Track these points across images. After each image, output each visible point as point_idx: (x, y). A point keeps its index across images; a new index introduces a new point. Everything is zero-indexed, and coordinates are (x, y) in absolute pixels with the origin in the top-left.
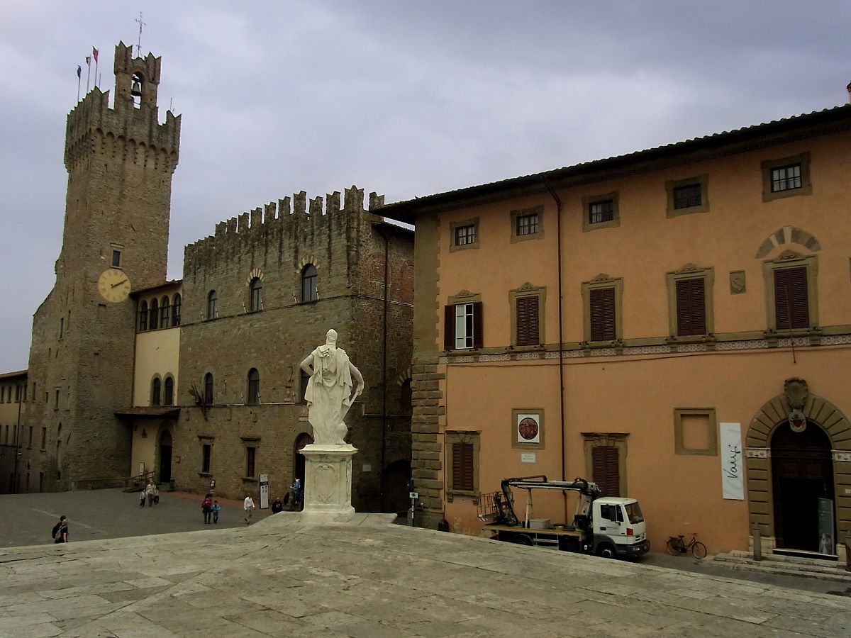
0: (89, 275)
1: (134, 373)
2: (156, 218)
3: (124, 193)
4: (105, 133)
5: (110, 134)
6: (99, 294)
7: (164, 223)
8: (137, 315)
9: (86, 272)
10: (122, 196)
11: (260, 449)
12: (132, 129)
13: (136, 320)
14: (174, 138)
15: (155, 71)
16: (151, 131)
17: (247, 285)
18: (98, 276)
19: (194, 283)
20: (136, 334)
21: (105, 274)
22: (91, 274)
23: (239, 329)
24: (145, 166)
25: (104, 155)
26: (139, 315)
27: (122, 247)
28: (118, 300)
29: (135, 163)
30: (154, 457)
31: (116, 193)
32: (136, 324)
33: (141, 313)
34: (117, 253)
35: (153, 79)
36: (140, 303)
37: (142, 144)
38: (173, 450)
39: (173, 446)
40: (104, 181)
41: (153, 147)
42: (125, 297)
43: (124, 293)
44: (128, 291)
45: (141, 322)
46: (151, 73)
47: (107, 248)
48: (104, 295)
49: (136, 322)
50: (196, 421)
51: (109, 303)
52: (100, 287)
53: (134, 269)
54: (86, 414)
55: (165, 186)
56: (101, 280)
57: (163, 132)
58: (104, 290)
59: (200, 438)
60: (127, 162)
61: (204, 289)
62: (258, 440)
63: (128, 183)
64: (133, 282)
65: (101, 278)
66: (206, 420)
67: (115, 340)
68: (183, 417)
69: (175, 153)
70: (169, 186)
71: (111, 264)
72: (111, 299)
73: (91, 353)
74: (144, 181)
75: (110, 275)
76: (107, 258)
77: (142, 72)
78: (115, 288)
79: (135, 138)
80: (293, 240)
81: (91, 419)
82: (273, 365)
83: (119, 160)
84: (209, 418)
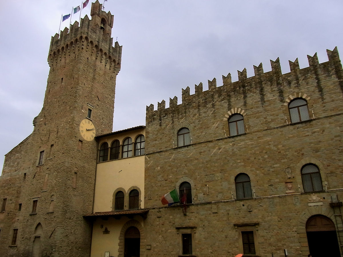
0: (75, 119)
1: (94, 190)
2: (109, 96)
3: (95, 77)
4: (89, 41)
5: (91, 42)
6: (80, 133)
7: (112, 101)
8: (98, 151)
9: (74, 117)
10: (94, 79)
11: (259, 231)
12: (101, 44)
13: (97, 155)
14: (119, 57)
15: (111, 21)
16: (109, 49)
17: (225, 119)
18: (80, 122)
19: (160, 126)
20: (97, 163)
21: (84, 121)
22: (76, 119)
23: (220, 149)
24: (105, 66)
25: (87, 52)
26: (99, 151)
27: (93, 107)
28: (89, 140)
29: (101, 62)
30: (118, 247)
31: (91, 75)
32: (97, 158)
33: (100, 150)
34: (90, 110)
35: (110, 24)
36: (100, 144)
37: (105, 54)
38: (141, 241)
39: (141, 237)
40: (86, 67)
41: (110, 57)
42: (92, 139)
43: (92, 136)
44: (94, 136)
45: (100, 157)
46: (110, 21)
47: (85, 106)
48: (82, 134)
49: (97, 156)
50: (171, 217)
51: (84, 140)
52: (81, 129)
53: (98, 123)
54: (68, 215)
55: (113, 79)
56: (81, 125)
57: (115, 51)
58: (82, 131)
59: (178, 229)
60: (97, 60)
61: (173, 128)
62: (256, 224)
63: (97, 72)
64: (97, 131)
65: (81, 123)
66: (185, 215)
67: (86, 165)
68: (152, 216)
69: (119, 64)
70: (115, 81)
71: (87, 116)
72: (85, 138)
73: (73, 171)
74: (104, 74)
75: (86, 123)
76: (85, 112)
77: (105, 19)
78: (87, 131)
79: (103, 49)
80: (275, 86)
81: (70, 219)
82: (266, 169)
83: (94, 58)
84: (187, 214)
